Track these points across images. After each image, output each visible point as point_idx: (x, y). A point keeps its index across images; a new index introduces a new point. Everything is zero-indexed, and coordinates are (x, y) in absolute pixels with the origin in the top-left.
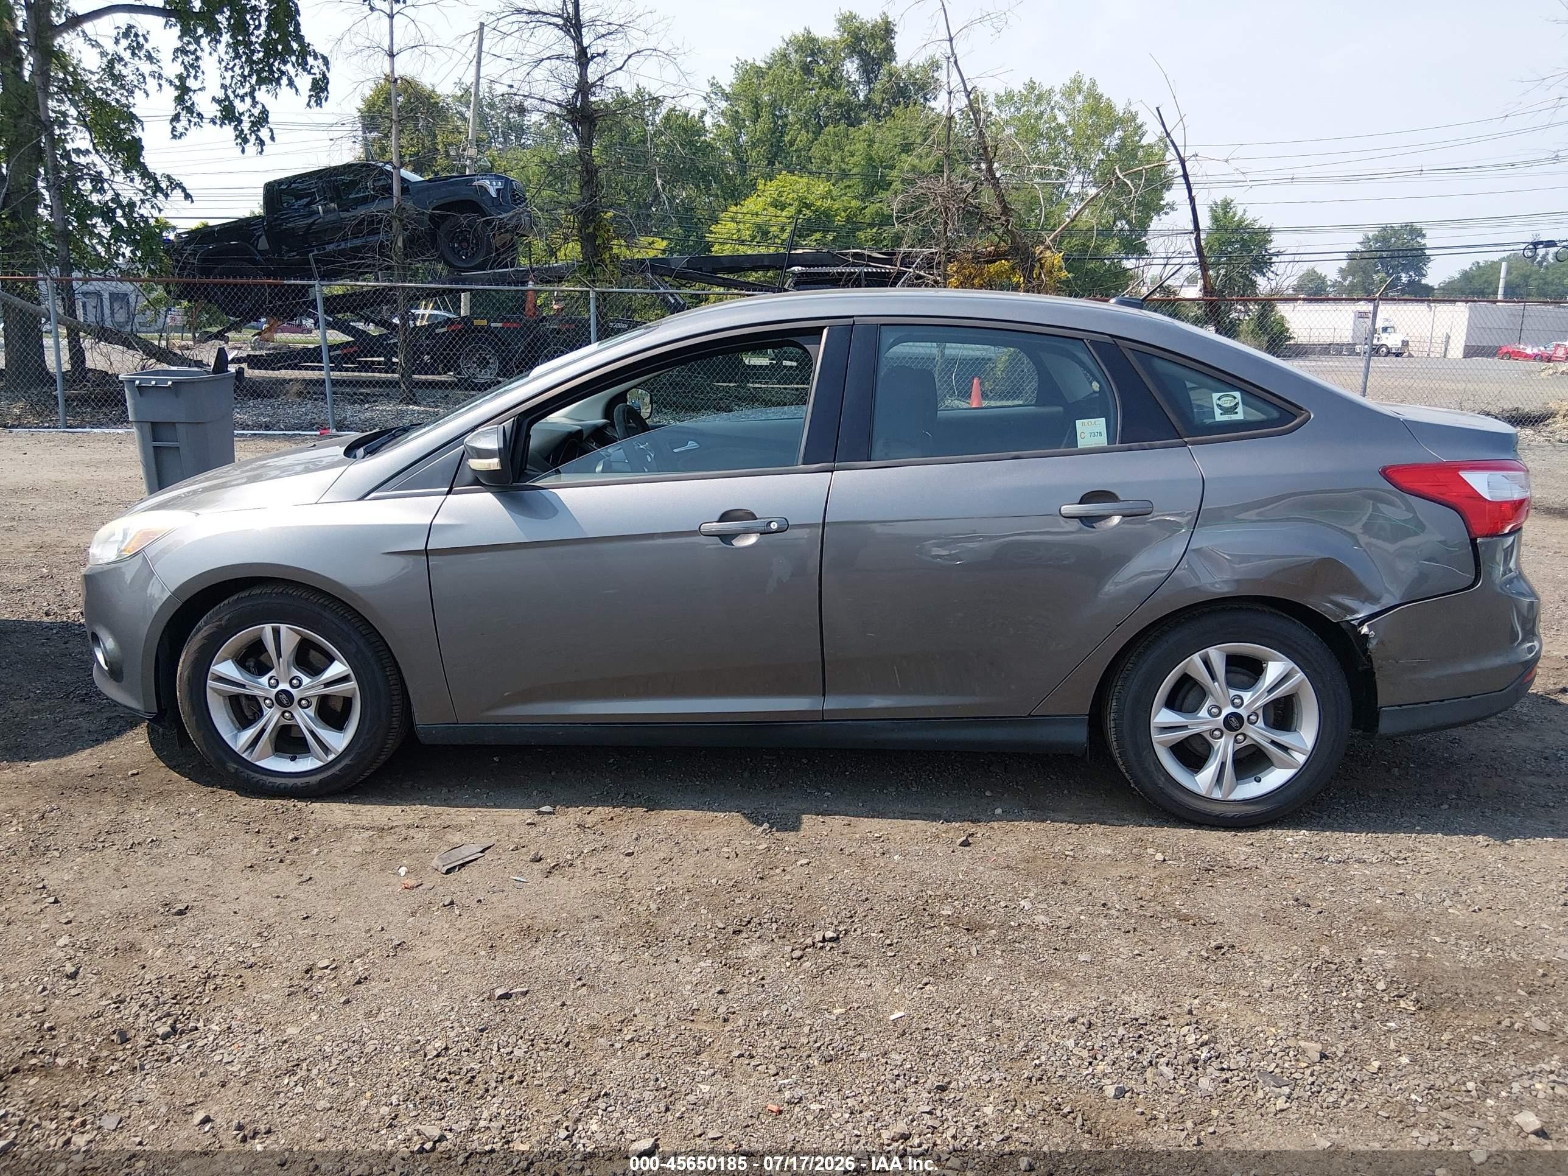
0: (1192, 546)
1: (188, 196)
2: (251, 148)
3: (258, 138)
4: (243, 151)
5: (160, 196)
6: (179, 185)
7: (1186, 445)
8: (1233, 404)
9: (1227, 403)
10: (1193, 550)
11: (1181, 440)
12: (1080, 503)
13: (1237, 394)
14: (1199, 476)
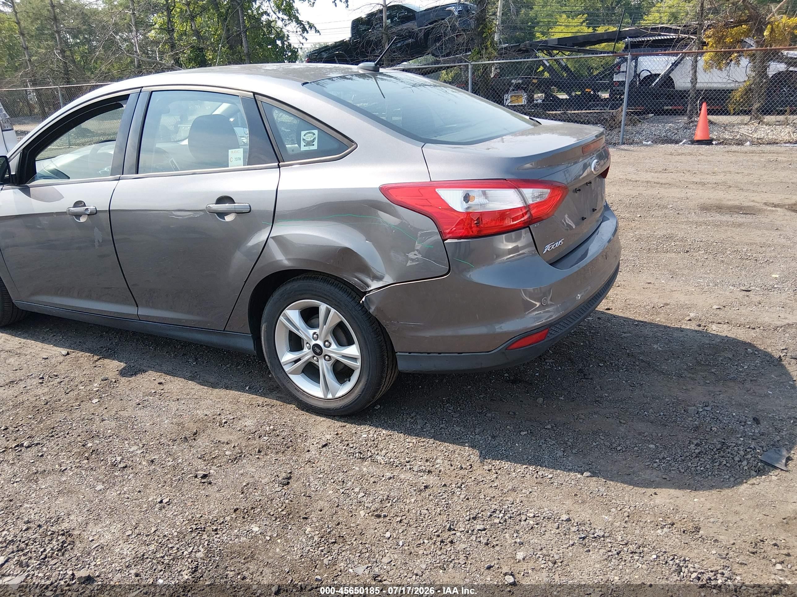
0: (272, 235)
1: (317, 31)
5: (305, 32)
6: (313, 26)
7: (279, 167)
8: (312, 139)
9: (309, 138)
10: (273, 238)
11: (277, 164)
12: (216, 204)
13: (316, 132)
14: (275, 189)
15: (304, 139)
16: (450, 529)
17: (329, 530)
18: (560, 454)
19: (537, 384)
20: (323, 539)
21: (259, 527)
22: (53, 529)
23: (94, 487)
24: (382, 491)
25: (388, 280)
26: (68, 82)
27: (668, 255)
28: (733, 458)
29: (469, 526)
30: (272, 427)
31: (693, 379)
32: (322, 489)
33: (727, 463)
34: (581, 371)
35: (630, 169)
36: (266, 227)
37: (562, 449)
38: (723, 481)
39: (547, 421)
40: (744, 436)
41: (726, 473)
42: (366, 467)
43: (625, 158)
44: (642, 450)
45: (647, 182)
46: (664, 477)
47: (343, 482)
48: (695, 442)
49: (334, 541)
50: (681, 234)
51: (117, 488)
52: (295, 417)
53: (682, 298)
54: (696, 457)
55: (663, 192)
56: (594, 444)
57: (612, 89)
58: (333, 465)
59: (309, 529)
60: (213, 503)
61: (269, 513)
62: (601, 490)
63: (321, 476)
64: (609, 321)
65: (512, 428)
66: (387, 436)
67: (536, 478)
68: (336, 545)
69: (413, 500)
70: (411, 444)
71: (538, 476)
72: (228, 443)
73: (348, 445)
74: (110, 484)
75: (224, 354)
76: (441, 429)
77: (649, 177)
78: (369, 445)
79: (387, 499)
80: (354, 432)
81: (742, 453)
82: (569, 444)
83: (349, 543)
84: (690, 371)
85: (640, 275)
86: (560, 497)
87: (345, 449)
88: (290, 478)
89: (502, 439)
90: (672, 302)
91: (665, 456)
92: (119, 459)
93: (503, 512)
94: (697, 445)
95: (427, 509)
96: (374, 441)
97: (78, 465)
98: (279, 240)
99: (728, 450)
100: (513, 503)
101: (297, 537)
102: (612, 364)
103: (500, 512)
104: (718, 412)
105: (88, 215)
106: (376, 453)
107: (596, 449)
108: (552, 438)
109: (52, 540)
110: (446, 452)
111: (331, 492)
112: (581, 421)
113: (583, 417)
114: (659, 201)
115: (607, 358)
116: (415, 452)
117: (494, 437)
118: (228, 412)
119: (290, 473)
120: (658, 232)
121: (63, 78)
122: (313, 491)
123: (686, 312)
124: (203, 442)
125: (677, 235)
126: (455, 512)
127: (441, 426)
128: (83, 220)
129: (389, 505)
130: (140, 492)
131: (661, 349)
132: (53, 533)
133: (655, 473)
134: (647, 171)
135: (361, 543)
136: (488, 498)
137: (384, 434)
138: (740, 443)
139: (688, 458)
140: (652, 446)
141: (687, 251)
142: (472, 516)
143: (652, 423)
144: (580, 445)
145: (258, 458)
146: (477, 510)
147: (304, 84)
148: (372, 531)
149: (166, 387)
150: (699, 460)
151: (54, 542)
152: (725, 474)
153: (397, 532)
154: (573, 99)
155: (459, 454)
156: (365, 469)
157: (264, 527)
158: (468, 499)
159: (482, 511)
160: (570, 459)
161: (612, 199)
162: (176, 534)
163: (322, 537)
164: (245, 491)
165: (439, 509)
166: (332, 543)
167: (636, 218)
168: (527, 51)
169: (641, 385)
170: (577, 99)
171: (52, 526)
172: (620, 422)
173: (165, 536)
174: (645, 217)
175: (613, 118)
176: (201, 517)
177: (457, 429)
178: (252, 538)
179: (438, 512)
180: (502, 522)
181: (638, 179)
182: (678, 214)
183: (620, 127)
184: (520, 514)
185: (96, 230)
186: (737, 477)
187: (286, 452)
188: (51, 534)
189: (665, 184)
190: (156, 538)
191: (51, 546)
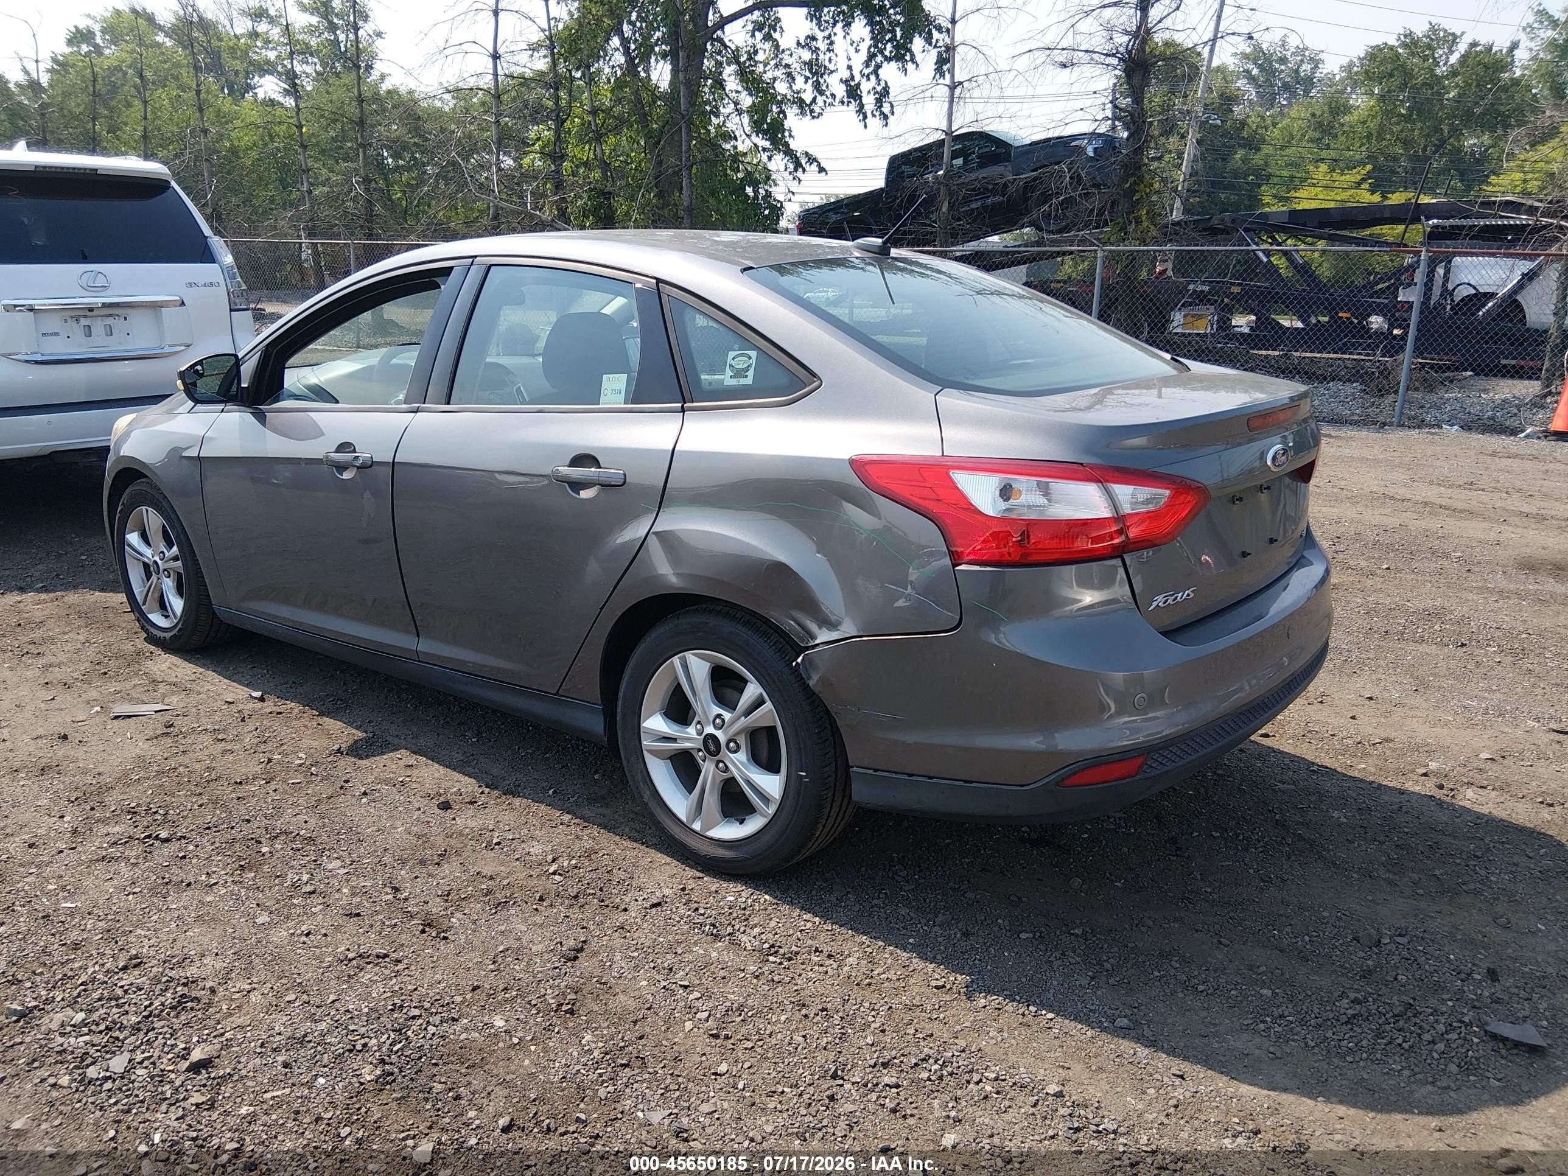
0: (655, 529)
1: (822, 170)
2: (874, 122)
3: (882, 113)
4: (865, 127)
5: (800, 170)
6: (815, 160)
7: (683, 410)
8: (746, 365)
9: (740, 364)
10: (655, 533)
11: (680, 405)
12: (570, 466)
13: (753, 354)
14: (671, 448)
15: (731, 366)
16: (834, 1076)
17: (622, 1044)
18: (1084, 981)
19: (1079, 853)
20: (608, 1057)
21: (507, 1021)
22: (173, 973)
23: (255, 917)
24: (734, 995)
25: (848, 628)
26: (370, 236)
27: (1423, 648)
28: (1419, 1035)
29: (870, 1076)
30: (573, 862)
31: (1391, 883)
32: (630, 976)
33: (1404, 1041)
34: (1173, 841)
35: (1399, 476)
36: (647, 513)
37: (1090, 973)
38: (1387, 1073)
39: (1078, 922)
40: (1458, 1000)
41: (1398, 1059)
42: (717, 952)
43: (1395, 454)
44: (1246, 996)
45: (1426, 503)
46: (1271, 1049)
47: (671, 969)
48: (1352, 996)
49: (624, 1062)
50: (1461, 611)
51: (290, 924)
52: (618, 851)
53: (1423, 732)
54: (1347, 1023)
55: (1452, 525)
56: (1156, 974)
57: (1393, 315)
58: (661, 940)
59: (588, 1037)
60: (440, 972)
61: (529, 1002)
62: (1139, 1054)
63: (635, 954)
64: (1260, 756)
65: (1006, 923)
66: (771, 904)
67: (1023, 1015)
68: (627, 1069)
69: (783, 1018)
70: (809, 925)
71: (1027, 1013)
72: (491, 878)
73: (697, 909)
74: (282, 915)
75: (529, 731)
76: (873, 907)
77: (1432, 494)
78: (735, 915)
79: (738, 1009)
80: (713, 889)
81: (1441, 1028)
82: (1107, 966)
83: (651, 1070)
84: (1390, 867)
85: (1352, 680)
86: (1058, 1054)
87: (689, 916)
88: (581, 950)
89: (981, 940)
90: (1400, 736)
91: (1286, 1013)
92: (305, 877)
93: (941, 1062)
94: (1356, 1001)
95: (804, 1036)
96: (744, 909)
97: (237, 879)
98: (667, 539)
99: (1414, 1020)
100: (963, 1051)
101: (565, 1046)
102: (1238, 835)
103: (936, 1062)
104: (1421, 948)
105: (358, 468)
106: (742, 929)
107: (1158, 983)
108: (1078, 951)
109: (166, 990)
110: (868, 946)
111: (644, 983)
112: (1144, 929)
113: (1150, 923)
114: (1437, 542)
115: (1232, 823)
116: (813, 938)
117: (966, 935)
118: (507, 828)
119: (584, 942)
120: (1416, 602)
121: (362, 227)
122: (614, 977)
123: (1423, 758)
124: (450, 870)
125: (1451, 612)
126: (852, 1049)
127: (876, 902)
128: (347, 475)
129: (738, 1019)
130: (325, 935)
131: (1345, 820)
132: (172, 979)
133: (1258, 1040)
134: (1431, 483)
135: (672, 1074)
136: (921, 1036)
137: (766, 900)
138: (1444, 1009)
139: (1329, 1023)
140: (1265, 991)
141: (1463, 645)
142: (881, 1060)
143: (1281, 951)
144: (1129, 973)
145: (536, 910)
146: (894, 1052)
147: (745, 269)
148: (697, 1059)
149: (415, 772)
150: (1351, 1029)
151: (168, 995)
152: (1395, 1061)
153: (740, 1065)
154: (1311, 330)
155: (891, 954)
156: (714, 954)
157: (513, 1023)
158: (883, 1031)
159: (903, 1055)
160: (1099, 993)
161: (1343, 529)
162: (366, 1010)
163: (607, 1054)
164: (500, 960)
165: (825, 1040)
166: (622, 1065)
167: (1379, 572)
168: (1225, 231)
169: (1284, 881)
170: (1319, 330)
171: (172, 969)
172: (1220, 942)
173: (348, 1011)
174: (1398, 570)
175: (1386, 372)
176: (415, 989)
177: (903, 911)
178: (489, 1036)
179: (823, 1044)
180: (933, 1078)
181: (1408, 497)
182: (1469, 570)
183: (1396, 392)
184: (971, 1071)
185: (367, 495)
186: (1416, 1070)
187: (587, 907)
188: (168, 981)
189: (1461, 511)
190: (333, 1012)
191: (163, 999)
